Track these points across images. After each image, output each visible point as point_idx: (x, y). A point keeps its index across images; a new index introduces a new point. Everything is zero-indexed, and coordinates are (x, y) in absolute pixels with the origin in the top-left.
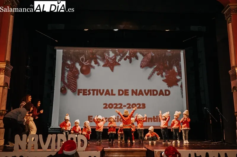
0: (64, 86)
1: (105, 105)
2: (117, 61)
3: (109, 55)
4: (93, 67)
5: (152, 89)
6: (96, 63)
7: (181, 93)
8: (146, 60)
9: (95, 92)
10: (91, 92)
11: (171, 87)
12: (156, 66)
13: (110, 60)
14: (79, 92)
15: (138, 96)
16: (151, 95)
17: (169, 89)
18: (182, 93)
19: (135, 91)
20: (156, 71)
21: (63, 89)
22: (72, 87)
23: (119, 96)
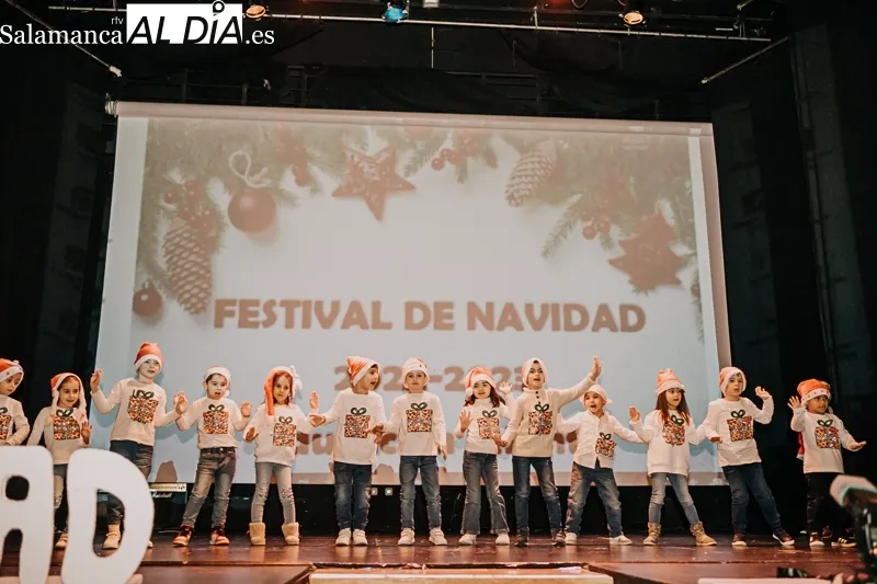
0: (151, 285)
1: (342, 376)
2: (400, 171)
3: (364, 146)
4: (291, 200)
5: (562, 301)
6: (304, 179)
8: (533, 169)
9: (298, 313)
10: (280, 312)
11: (650, 292)
12: (576, 198)
13: (366, 169)
14: (222, 311)
15: (496, 333)
16: (556, 327)
17: (642, 300)
18: (699, 321)
19: (484, 310)
20: (579, 221)
21: (144, 297)
22: (188, 287)
23: (411, 333)
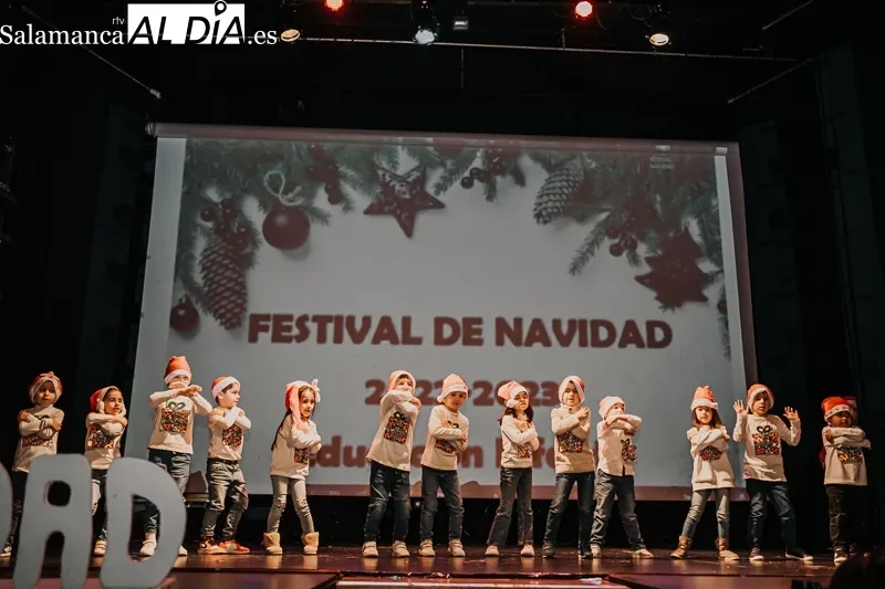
0: (188, 300)
1: (372, 390)
2: (430, 189)
3: (395, 164)
4: (323, 217)
5: (589, 317)
6: (336, 197)
7: (719, 338)
8: (561, 188)
9: (330, 327)
10: (313, 327)
11: (677, 310)
12: (604, 215)
13: (398, 187)
14: (256, 325)
15: (524, 349)
16: (583, 343)
17: (668, 317)
18: (726, 337)
19: (512, 325)
20: (606, 238)
21: (181, 312)
22: (224, 303)
23: (442, 348)
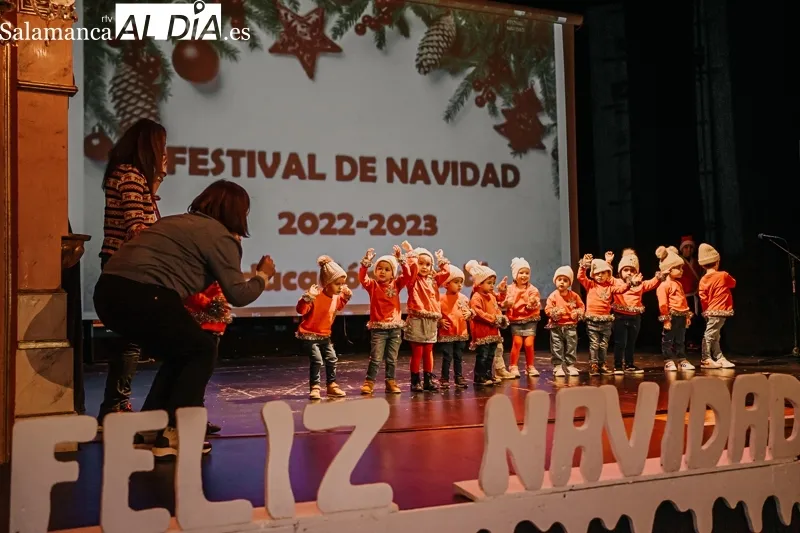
0: (101, 129)
1: (285, 221)
2: (328, 33)
3: (296, 5)
4: (232, 53)
5: (460, 160)
7: (552, 181)
8: (438, 42)
9: (244, 161)
10: (227, 161)
11: (523, 155)
12: (471, 70)
13: (299, 28)
14: (173, 157)
15: (409, 185)
16: (455, 182)
17: (515, 161)
18: (557, 180)
19: (399, 164)
20: (473, 91)
21: (96, 142)
23: (341, 183)
